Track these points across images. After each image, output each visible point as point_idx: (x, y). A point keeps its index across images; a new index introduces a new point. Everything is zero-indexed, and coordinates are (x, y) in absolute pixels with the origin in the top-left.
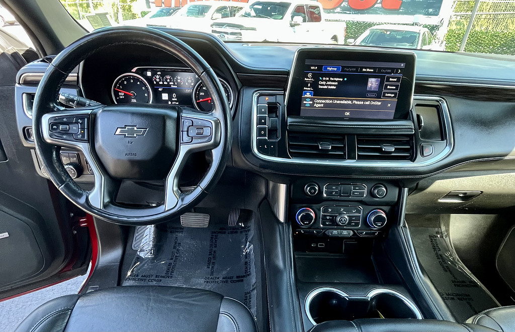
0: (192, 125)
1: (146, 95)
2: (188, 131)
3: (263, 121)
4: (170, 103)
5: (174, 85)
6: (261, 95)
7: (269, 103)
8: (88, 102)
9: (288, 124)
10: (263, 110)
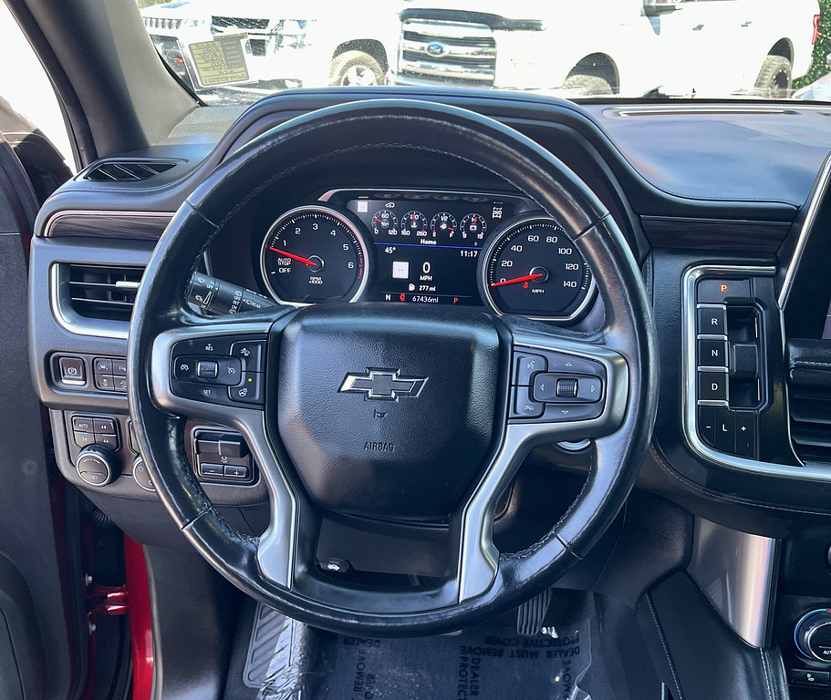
0: (546, 372)
1: (351, 265)
2: (531, 386)
3: (715, 353)
4: (412, 287)
5: (429, 237)
6: (707, 276)
7: (730, 302)
8: (237, 294)
9: (793, 363)
10: (715, 321)
